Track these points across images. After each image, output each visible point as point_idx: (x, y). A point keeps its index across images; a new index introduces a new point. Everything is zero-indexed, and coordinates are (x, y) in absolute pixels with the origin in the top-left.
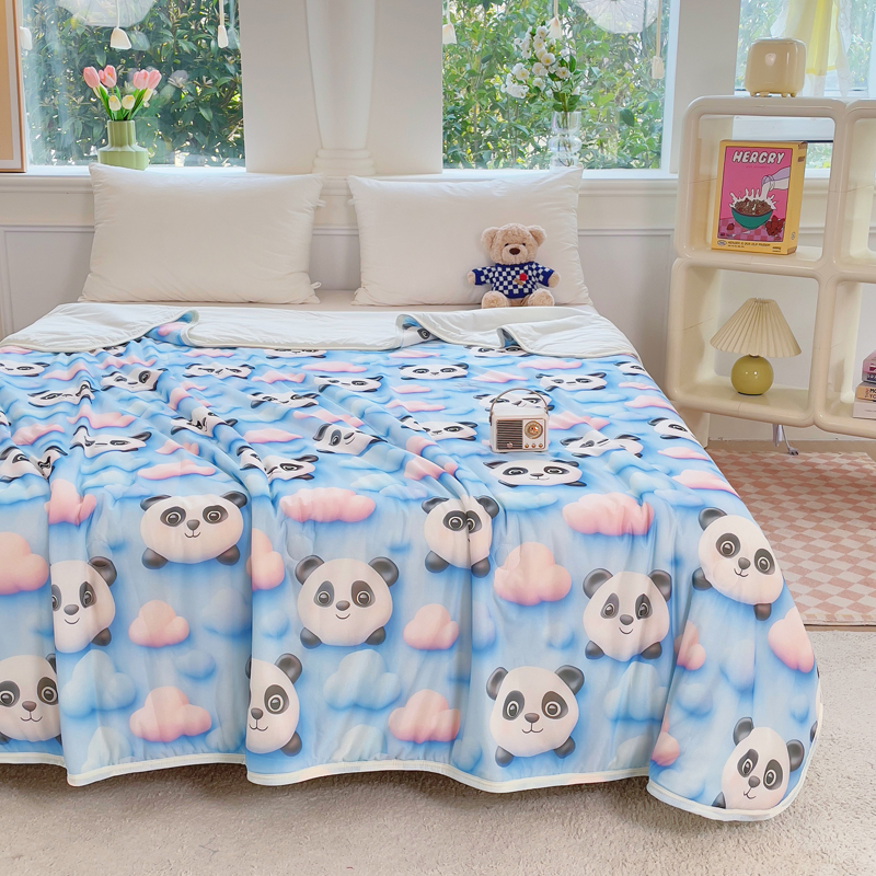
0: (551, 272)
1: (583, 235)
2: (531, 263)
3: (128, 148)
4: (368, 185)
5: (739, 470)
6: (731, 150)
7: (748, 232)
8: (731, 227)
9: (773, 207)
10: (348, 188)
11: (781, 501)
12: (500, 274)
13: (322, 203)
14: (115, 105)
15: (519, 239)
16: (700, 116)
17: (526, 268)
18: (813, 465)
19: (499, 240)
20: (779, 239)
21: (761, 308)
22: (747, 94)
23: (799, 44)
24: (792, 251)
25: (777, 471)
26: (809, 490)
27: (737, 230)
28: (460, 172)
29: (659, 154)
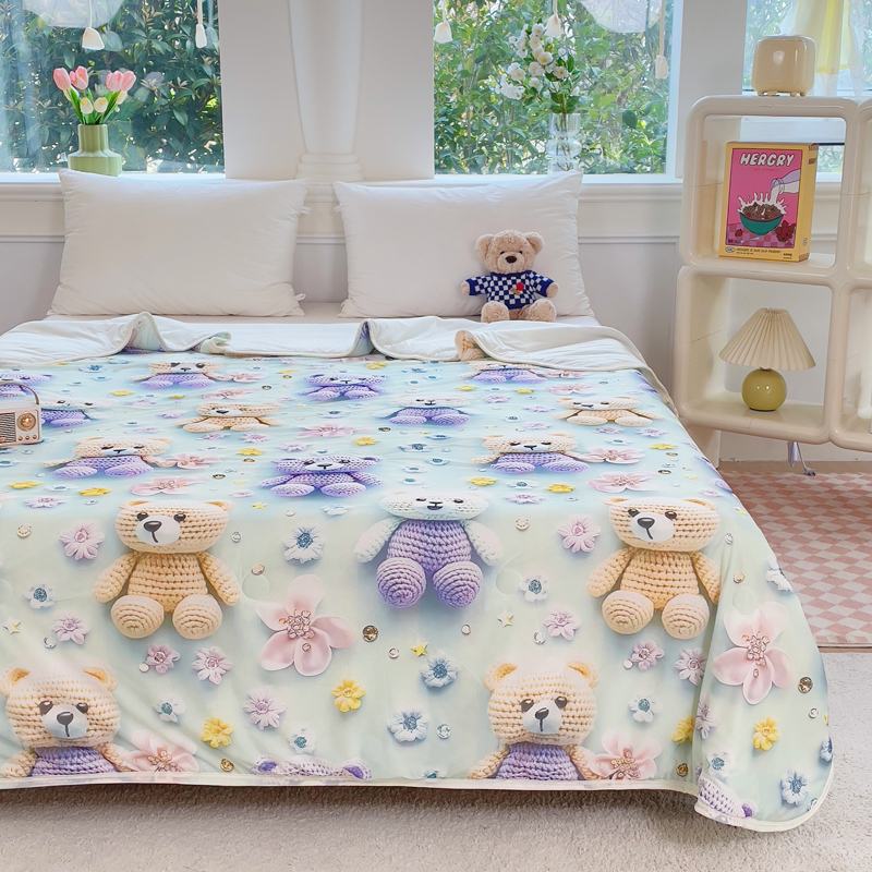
0: (550, 282)
1: (583, 243)
2: (529, 272)
3: (100, 154)
4: (355, 191)
5: (752, 492)
6: (738, 152)
7: (758, 238)
8: (739, 233)
9: (783, 212)
10: (334, 195)
11: (795, 523)
12: (496, 283)
13: (307, 210)
14: (87, 108)
15: (515, 247)
16: (705, 116)
17: (523, 277)
18: (830, 485)
19: (493, 248)
20: (790, 245)
21: (773, 319)
22: (755, 94)
23: (807, 41)
24: (803, 258)
25: (792, 492)
26: (825, 511)
27: (746, 236)
28: (452, 178)
29: (664, 159)
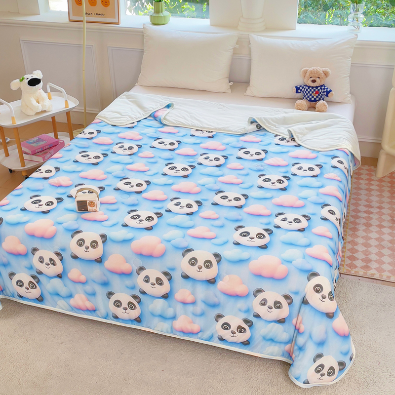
0: (330, 91)
2: (322, 86)
3: (161, 14)
10: (249, 39)
13: (237, 46)
15: (317, 76)
17: (319, 88)
19: (307, 75)
